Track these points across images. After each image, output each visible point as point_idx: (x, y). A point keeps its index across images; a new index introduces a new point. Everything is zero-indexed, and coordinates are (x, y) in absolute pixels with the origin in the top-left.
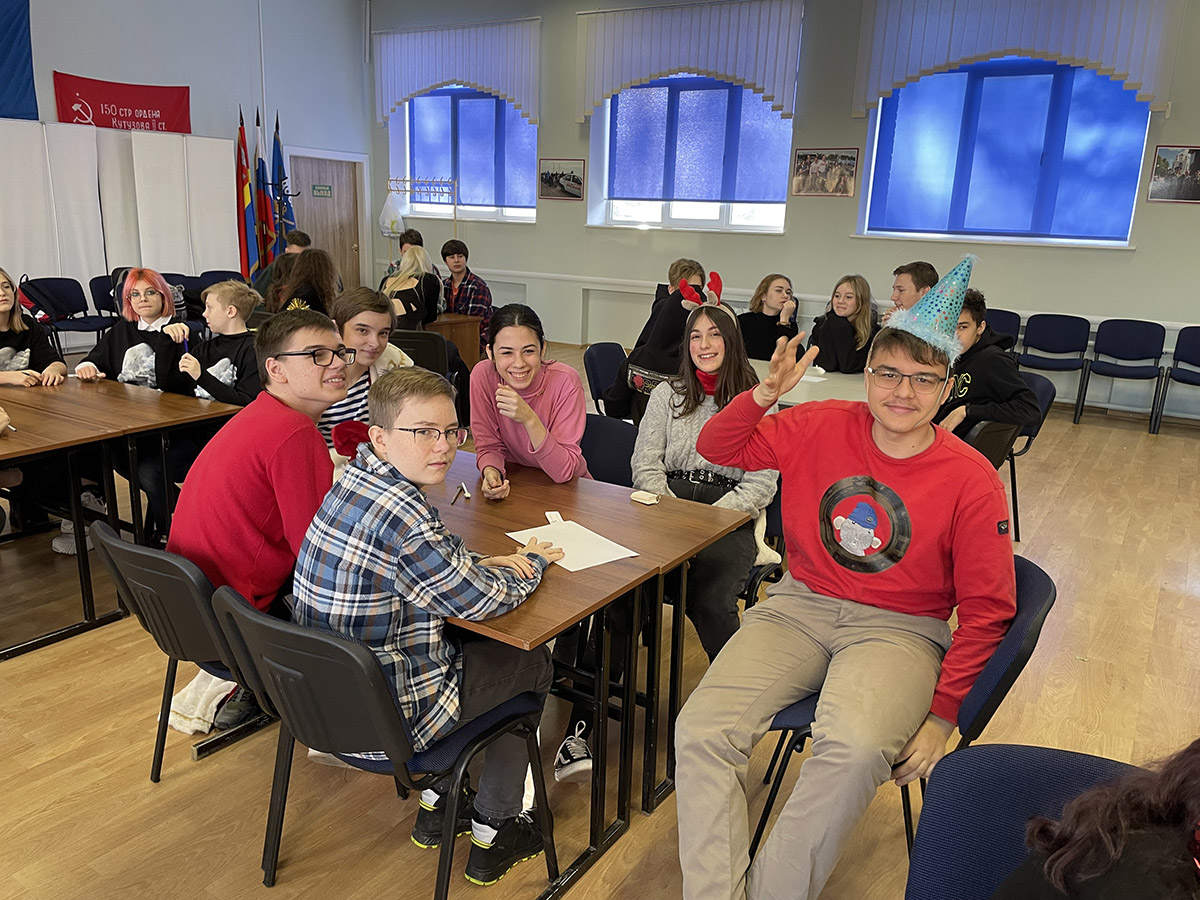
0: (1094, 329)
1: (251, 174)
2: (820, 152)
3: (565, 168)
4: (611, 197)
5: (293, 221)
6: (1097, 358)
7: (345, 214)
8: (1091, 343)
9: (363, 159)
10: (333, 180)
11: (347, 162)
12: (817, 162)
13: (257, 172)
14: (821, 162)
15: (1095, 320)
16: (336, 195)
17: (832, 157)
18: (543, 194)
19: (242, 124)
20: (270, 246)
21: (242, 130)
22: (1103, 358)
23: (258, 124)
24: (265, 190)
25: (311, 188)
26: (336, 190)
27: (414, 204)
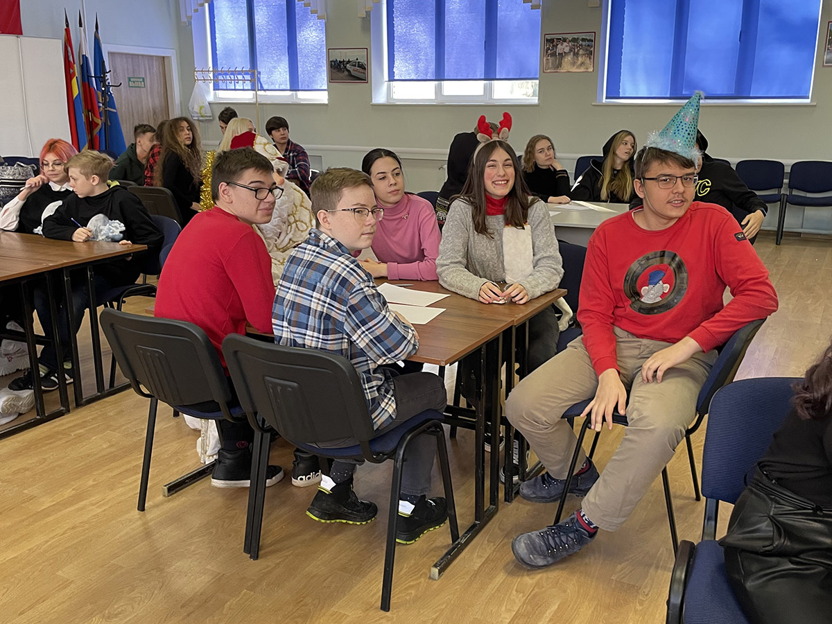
0: (788, 170)
1: (77, 69)
2: (565, 36)
3: (350, 55)
4: (392, 78)
5: (115, 108)
6: (791, 192)
7: (157, 102)
8: (786, 181)
9: (172, 54)
10: (145, 71)
11: (156, 56)
12: (562, 44)
13: (82, 67)
14: (565, 44)
15: (788, 162)
16: (149, 86)
17: (574, 40)
18: (332, 79)
19: (67, 25)
20: (96, 131)
21: (67, 31)
22: (795, 192)
23: (81, 26)
24: (90, 83)
25: (127, 80)
26: (148, 80)
27: (217, 91)
